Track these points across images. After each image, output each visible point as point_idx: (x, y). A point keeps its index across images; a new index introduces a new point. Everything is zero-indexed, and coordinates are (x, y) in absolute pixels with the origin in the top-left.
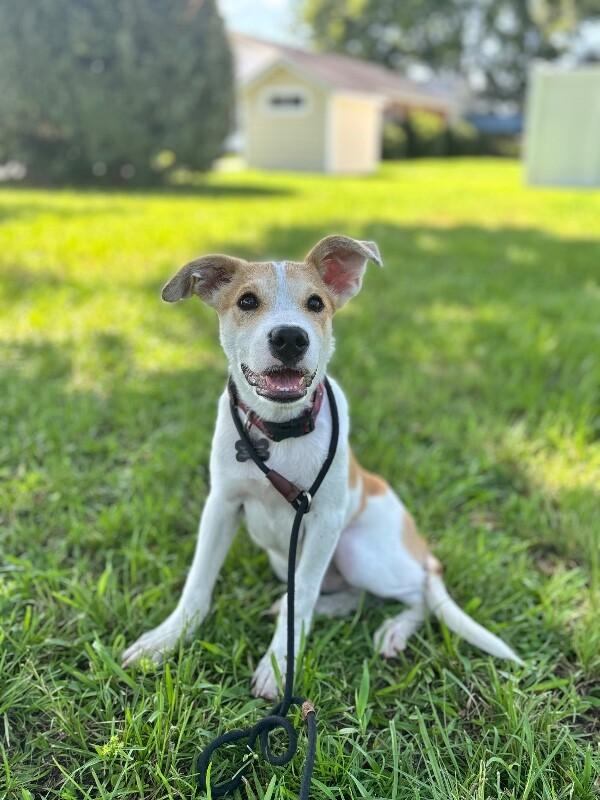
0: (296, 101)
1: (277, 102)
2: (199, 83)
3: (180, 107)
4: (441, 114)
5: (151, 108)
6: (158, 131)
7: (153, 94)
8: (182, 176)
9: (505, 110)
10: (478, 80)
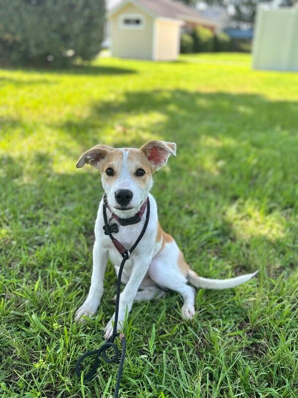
0: (138, 22)
1: (127, 22)
2: (87, 12)
3: (77, 25)
4: (212, 28)
5: (62, 26)
6: (65, 38)
7: (63, 19)
8: (79, 61)
9: (245, 27)
10: (232, 10)
